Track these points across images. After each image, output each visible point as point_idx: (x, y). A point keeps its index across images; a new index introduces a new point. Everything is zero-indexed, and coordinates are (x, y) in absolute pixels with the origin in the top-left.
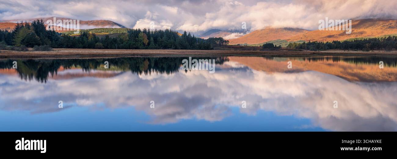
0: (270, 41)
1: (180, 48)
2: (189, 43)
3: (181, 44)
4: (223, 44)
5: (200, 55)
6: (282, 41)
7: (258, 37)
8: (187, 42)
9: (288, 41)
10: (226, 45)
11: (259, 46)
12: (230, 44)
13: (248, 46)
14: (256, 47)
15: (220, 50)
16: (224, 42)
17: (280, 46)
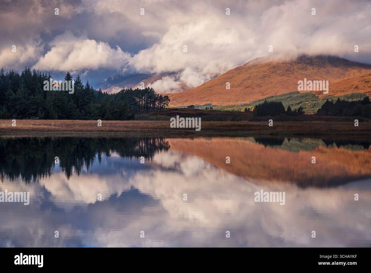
0: (272, 97)
1: (57, 116)
2: (77, 104)
3: (58, 107)
4: (154, 105)
5: (112, 131)
6: (302, 97)
7: (239, 85)
8: (72, 101)
9: (320, 96)
10: (162, 108)
11: (243, 110)
12: (171, 105)
13: (215, 111)
14: (236, 112)
15: (147, 120)
16: (156, 99)
17: (301, 108)
